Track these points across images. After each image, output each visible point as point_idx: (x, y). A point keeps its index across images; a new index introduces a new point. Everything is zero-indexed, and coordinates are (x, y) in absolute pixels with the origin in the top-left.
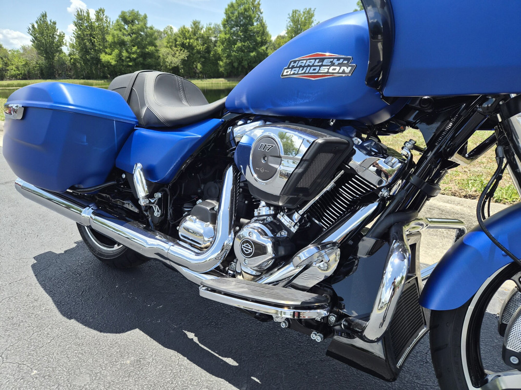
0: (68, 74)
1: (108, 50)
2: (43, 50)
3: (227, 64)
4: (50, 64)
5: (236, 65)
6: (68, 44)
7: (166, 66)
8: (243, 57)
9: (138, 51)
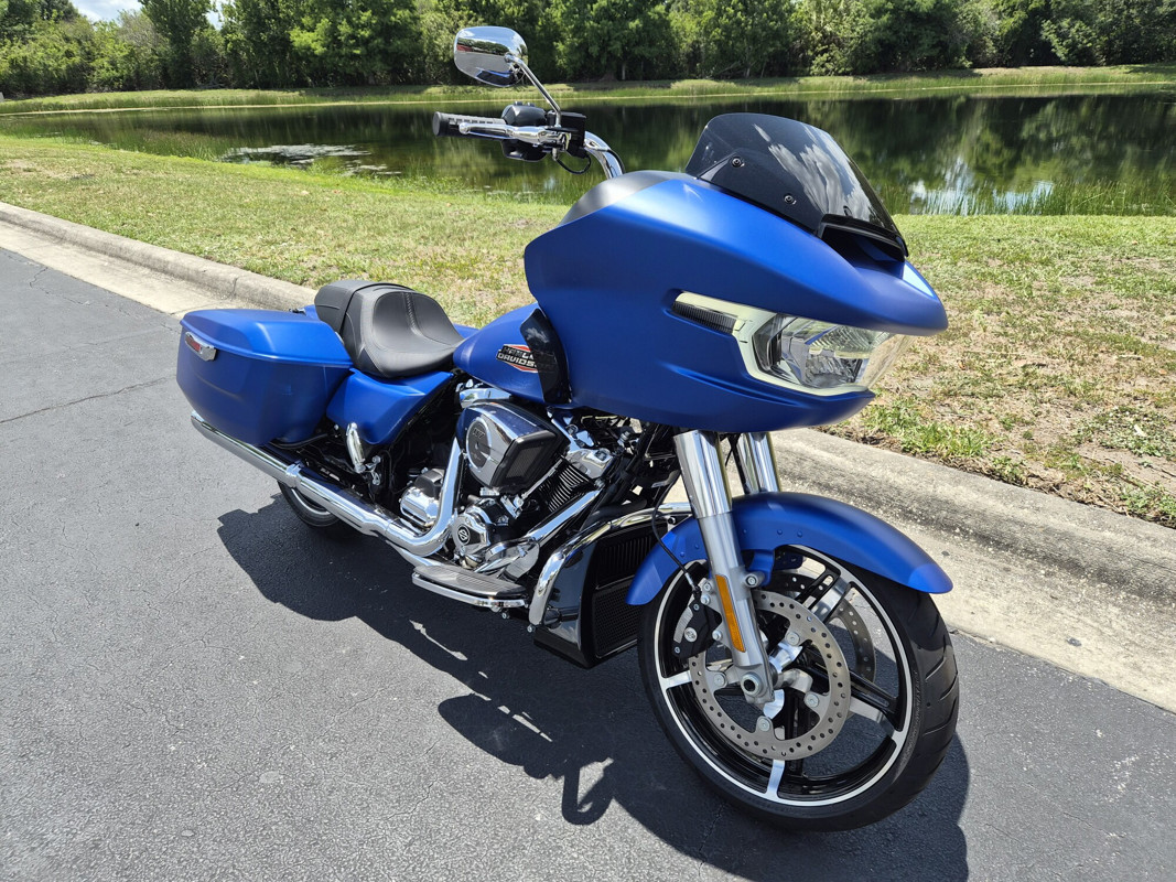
0: (221, 77)
1: (306, 20)
2: (166, 22)
3: (573, 49)
4: (183, 54)
5: (594, 50)
6: (218, 7)
7: (436, 56)
8: (612, 33)
9: (374, 22)
